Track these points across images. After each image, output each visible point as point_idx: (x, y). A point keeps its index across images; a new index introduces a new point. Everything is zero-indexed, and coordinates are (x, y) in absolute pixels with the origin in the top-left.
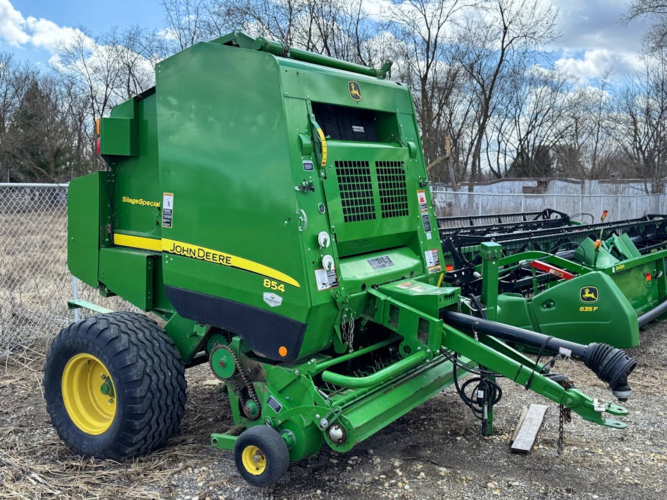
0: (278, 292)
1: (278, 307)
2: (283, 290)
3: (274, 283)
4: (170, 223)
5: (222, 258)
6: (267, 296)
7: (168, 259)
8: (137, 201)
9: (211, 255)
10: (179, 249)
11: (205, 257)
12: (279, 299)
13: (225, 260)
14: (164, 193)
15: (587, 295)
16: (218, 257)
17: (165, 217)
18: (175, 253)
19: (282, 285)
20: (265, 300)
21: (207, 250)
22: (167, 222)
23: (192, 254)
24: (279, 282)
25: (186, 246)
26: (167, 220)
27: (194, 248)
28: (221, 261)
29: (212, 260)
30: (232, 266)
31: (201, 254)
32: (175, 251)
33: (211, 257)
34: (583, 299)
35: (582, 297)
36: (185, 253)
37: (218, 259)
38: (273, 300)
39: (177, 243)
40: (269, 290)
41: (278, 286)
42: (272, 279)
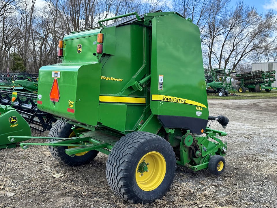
0: (200, 111)
1: (200, 116)
2: (202, 110)
3: (199, 108)
4: (162, 88)
5: (182, 101)
6: (197, 112)
7: (161, 104)
8: (109, 79)
9: (178, 100)
10: (166, 99)
11: (176, 101)
12: (201, 113)
13: (183, 102)
14: (159, 75)
15: (12, 120)
16: (181, 100)
17: (160, 85)
18: (164, 101)
19: (202, 108)
20: (197, 114)
21: (177, 98)
22: (160, 88)
23: (171, 101)
24: (201, 107)
25: (169, 97)
26: (161, 87)
27: (172, 98)
28: (182, 102)
29: (179, 102)
30: (186, 104)
31: (175, 100)
32: (164, 100)
33: (178, 101)
34: (11, 122)
35: (10, 122)
36: (168, 100)
37: (181, 101)
38: (199, 114)
39: (165, 96)
40: (198, 111)
41: (200, 108)
42: (199, 106)
